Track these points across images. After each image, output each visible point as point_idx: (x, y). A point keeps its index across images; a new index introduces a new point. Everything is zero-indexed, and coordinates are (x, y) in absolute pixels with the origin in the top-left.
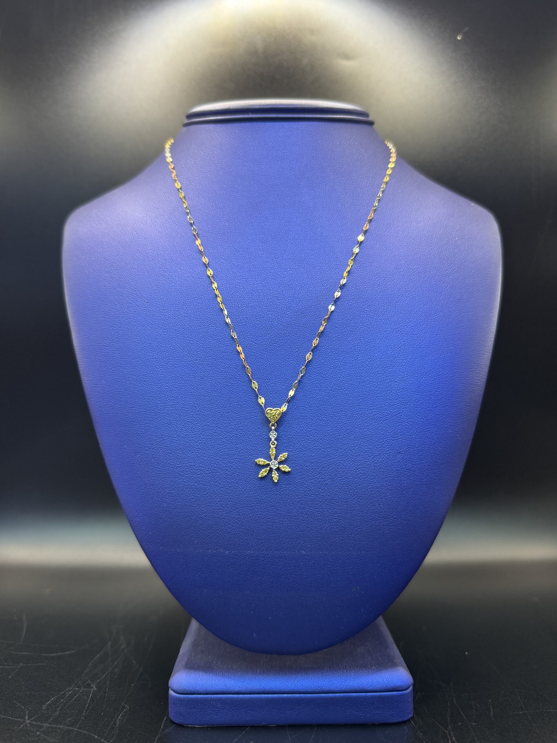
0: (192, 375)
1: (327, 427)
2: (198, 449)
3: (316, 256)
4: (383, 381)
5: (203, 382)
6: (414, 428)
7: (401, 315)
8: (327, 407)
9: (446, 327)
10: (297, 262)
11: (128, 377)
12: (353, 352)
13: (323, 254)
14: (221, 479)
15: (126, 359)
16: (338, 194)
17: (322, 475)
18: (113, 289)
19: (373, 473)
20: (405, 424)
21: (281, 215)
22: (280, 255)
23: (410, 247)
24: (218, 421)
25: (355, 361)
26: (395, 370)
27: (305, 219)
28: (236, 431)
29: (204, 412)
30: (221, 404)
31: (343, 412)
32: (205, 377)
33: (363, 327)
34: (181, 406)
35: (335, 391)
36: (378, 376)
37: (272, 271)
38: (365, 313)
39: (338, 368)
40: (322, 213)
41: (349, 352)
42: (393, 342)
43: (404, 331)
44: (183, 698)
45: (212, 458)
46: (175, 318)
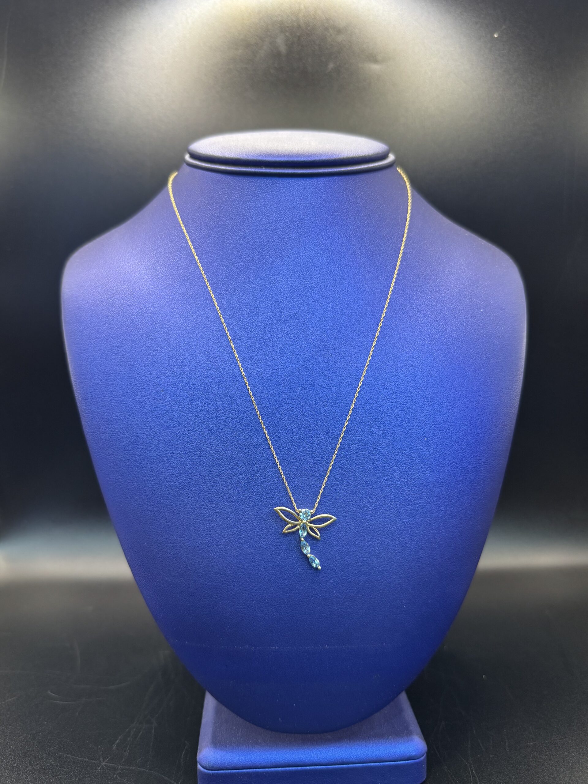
0: (211, 471)
1: (350, 524)
2: (220, 549)
3: (337, 336)
4: (406, 475)
5: (223, 477)
6: (436, 523)
7: (424, 403)
9: (469, 415)
10: (317, 344)
11: (145, 472)
12: (376, 444)
13: (344, 335)
15: (142, 453)
16: (359, 263)
17: (345, 573)
18: (124, 374)
19: (396, 569)
20: (428, 520)
22: (299, 335)
24: (239, 519)
25: (378, 454)
26: (418, 463)
27: (325, 293)
28: (259, 529)
29: (225, 509)
30: (242, 501)
31: (366, 507)
32: (225, 473)
33: (385, 416)
34: (201, 504)
35: (358, 486)
36: (401, 469)
37: (291, 354)
39: (361, 462)
40: (342, 286)
41: (372, 444)
42: (416, 432)
43: (427, 420)
44: (212, 774)
45: (235, 557)
46: (191, 408)
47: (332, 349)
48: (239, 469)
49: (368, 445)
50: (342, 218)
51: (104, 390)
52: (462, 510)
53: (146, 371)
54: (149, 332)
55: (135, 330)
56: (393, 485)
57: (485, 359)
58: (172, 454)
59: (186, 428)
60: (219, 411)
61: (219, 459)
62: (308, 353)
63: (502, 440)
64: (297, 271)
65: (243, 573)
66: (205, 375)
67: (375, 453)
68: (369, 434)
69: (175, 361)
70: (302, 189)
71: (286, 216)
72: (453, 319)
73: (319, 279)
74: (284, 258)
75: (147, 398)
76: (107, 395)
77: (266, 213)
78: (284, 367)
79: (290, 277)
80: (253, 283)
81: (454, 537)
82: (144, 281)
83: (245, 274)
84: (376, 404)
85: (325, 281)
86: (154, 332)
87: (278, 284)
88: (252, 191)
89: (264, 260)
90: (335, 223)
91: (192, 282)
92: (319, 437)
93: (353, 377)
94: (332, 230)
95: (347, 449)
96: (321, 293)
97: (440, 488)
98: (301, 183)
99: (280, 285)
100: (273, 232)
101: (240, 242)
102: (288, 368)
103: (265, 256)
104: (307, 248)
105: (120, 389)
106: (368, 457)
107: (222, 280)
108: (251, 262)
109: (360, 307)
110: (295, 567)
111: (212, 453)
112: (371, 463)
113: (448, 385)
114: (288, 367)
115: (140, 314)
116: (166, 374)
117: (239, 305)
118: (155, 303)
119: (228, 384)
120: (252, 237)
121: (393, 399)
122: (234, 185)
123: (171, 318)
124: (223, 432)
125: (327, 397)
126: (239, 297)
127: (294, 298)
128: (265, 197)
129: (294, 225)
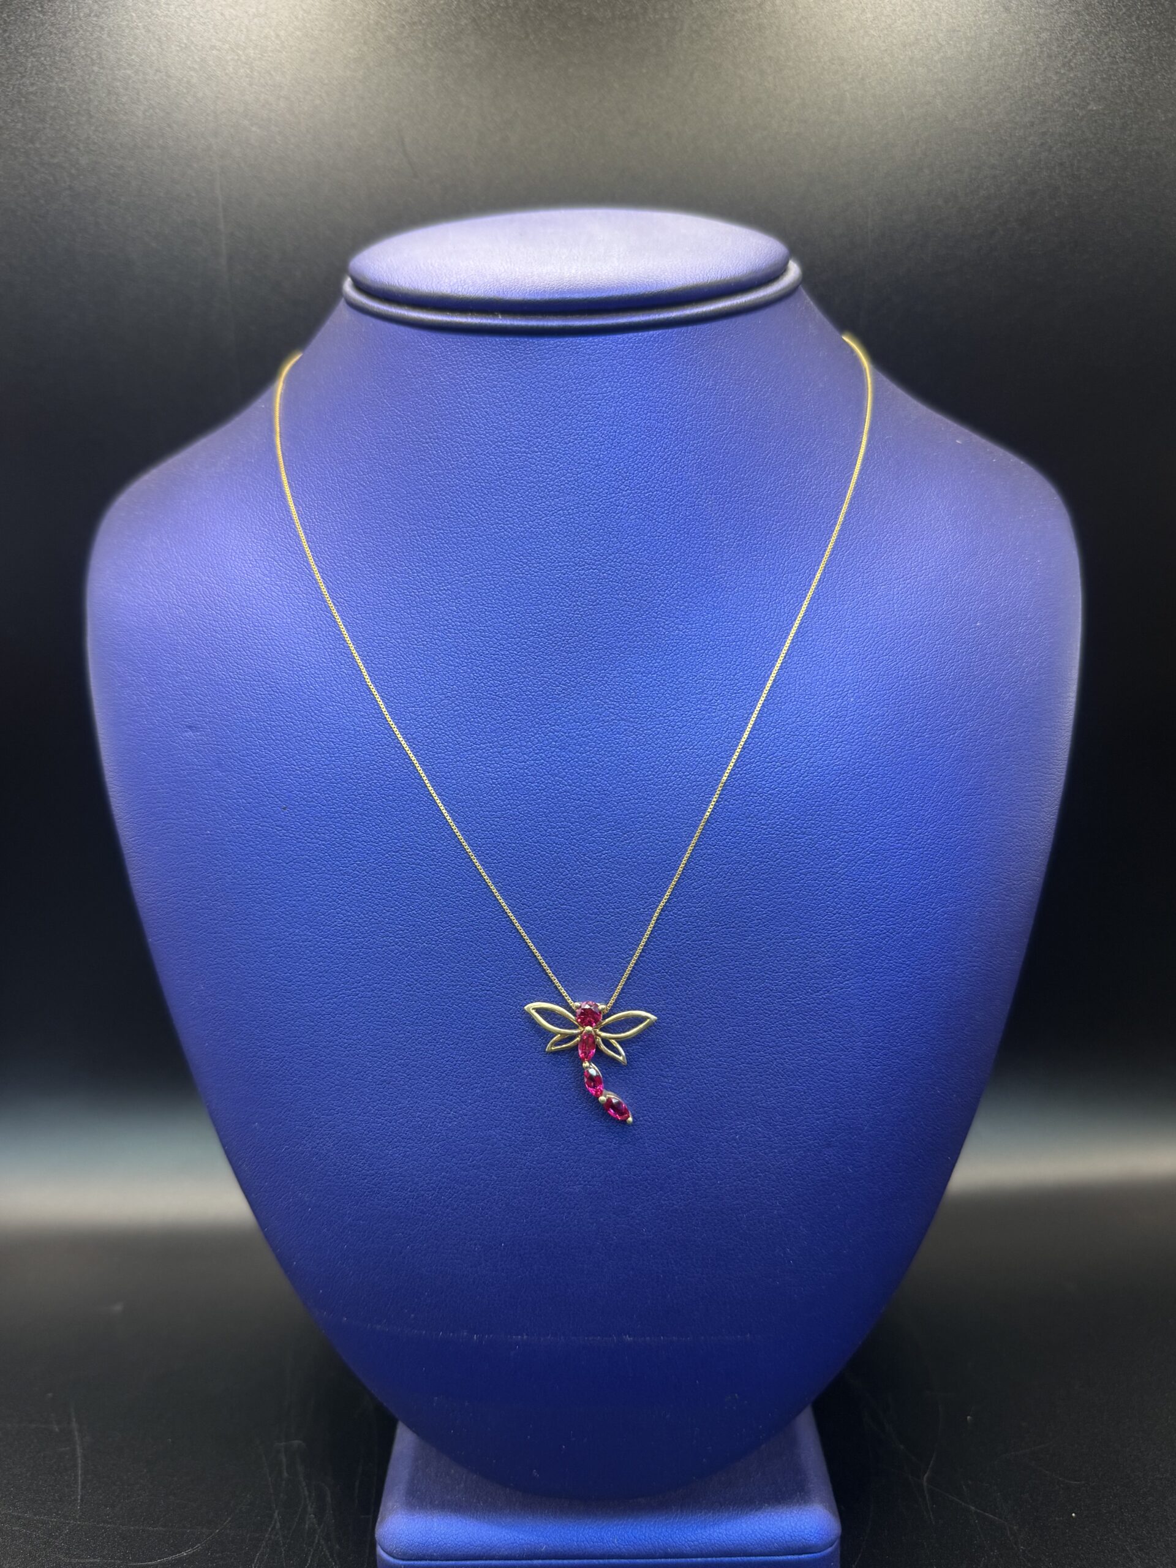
1: (678, 1092)
6: (862, 1092)
7: (843, 834)
10: (612, 706)
11: (252, 980)
14: (456, 1202)
18: (206, 771)
22: (575, 687)
31: (713, 1058)
33: (757, 863)
35: (696, 1012)
36: (789, 977)
42: (823, 899)
43: (848, 873)
44: (403, 1565)
48: (445, 975)
49: (719, 926)
50: (671, 424)
52: (920, 1064)
53: (252, 766)
55: (230, 675)
56: (770, 1011)
57: (982, 736)
58: (306, 943)
60: (404, 851)
61: (404, 953)
62: (594, 727)
63: (1013, 911)
65: (454, 1190)
67: (734, 943)
68: (722, 903)
69: (312, 743)
70: (583, 361)
71: (547, 422)
72: (913, 645)
73: (619, 562)
74: (543, 517)
75: (253, 822)
76: (175, 815)
77: (504, 417)
78: (541, 756)
79: (556, 558)
80: (478, 572)
81: (900, 1121)
82: (251, 565)
83: (460, 552)
84: (737, 838)
85: (633, 565)
86: (268, 681)
87: (530, 574)
88: (476, 368)
89: (500, 522)
90: (655, 436)
91: (349, 569)
92: (614, 909)
93: (688, 777)
94: (649, 452)
95: (674, 933)
96: (623, 594)
97: (872, 1019)
98: (580, 348)
99: (535, 576)
100: (519, 458)
101: (450, 482)
102: (549, 758)
103: (504, 512)
104: (594, 494)
105: (199, 804)
106: (718, 951)
107: (411, 565)
108: (474, 526)
109: (707, 622)
111: (389, 942)
112: (725, 963)
113: (897, 794)
114: (549, 756)
115: (240, 640)
116: (294, 771)
117: (447, 620)
118: (271, 615)
119: (422, 794)
120: (474, 471)
121: (774, 825)
122: (437, 353)
123: (305, 650)
124: (412, 897)
125: (633, 822)
126: (447, 604)
127: (565, 606)
128: (503, 381)
129: (566, 443)
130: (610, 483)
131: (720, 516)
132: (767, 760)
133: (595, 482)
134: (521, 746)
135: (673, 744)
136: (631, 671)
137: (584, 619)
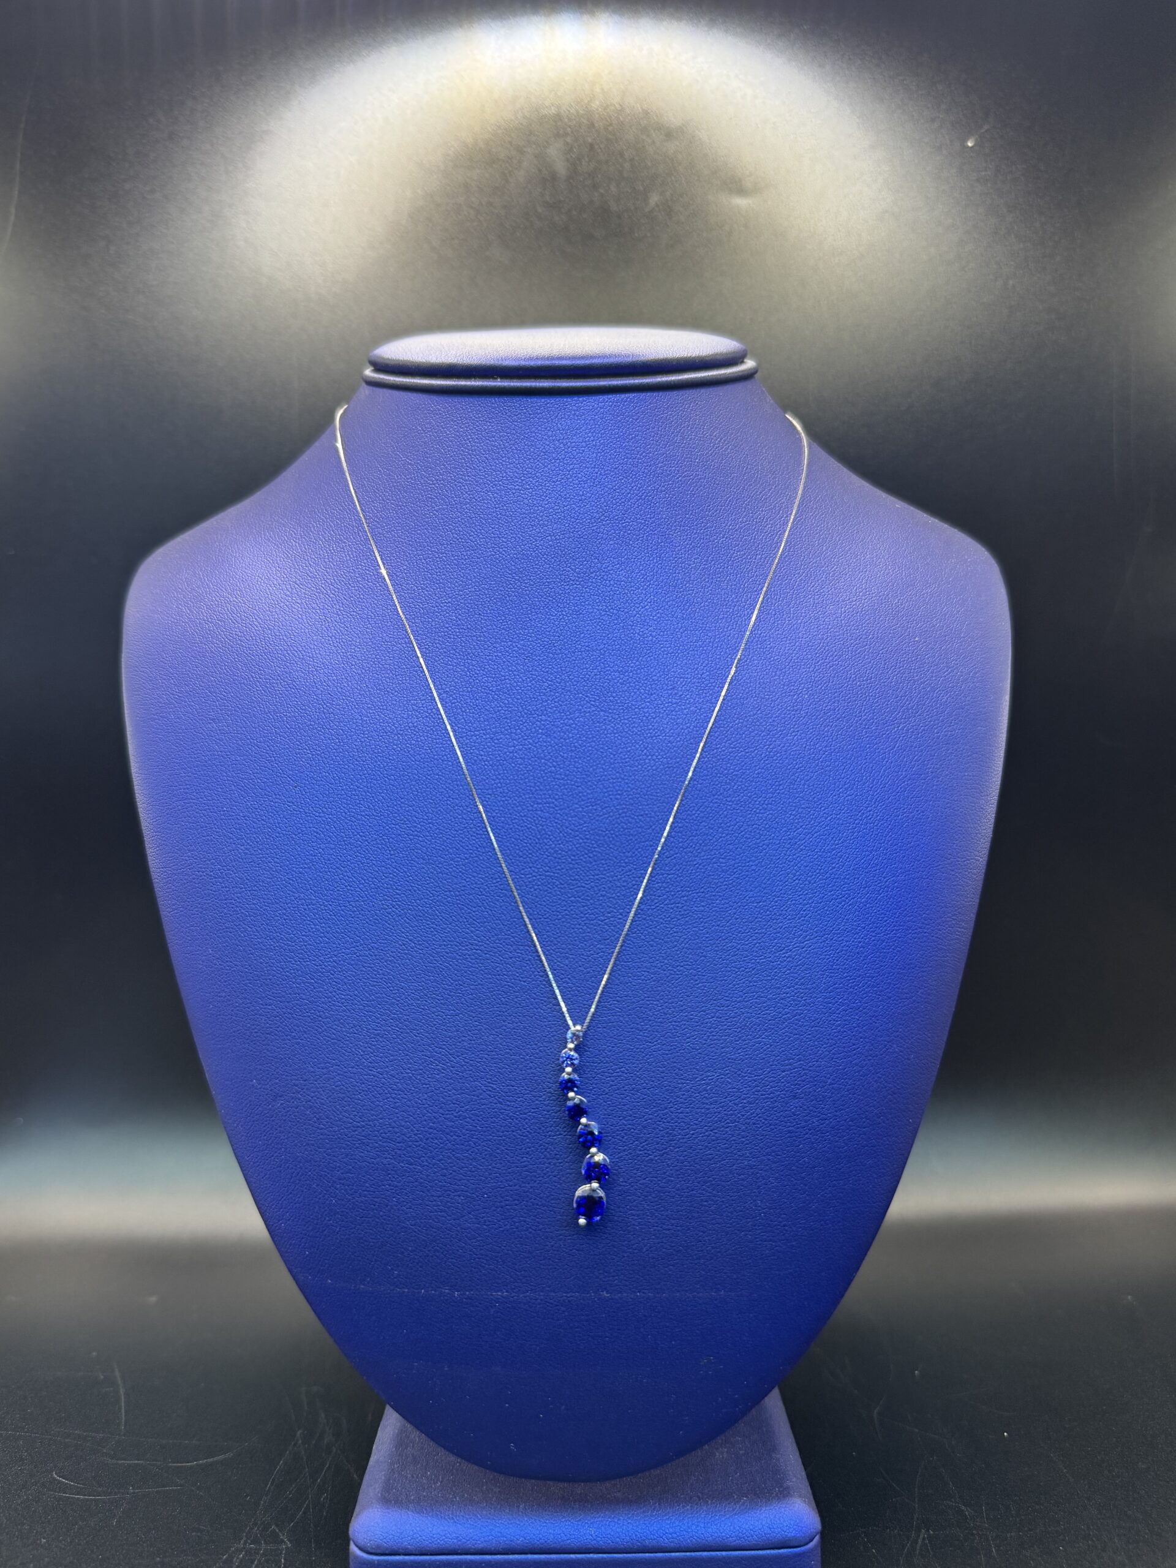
0: (384, 938)
1: (652, 1045)
2: (396, 1092)
3: (631, 685)
4: (764, 949)
5: (406, 951)
6: (824, 1046)
7: (800, 810)
8: (652, 1002)
9: (890, 834)
10: (593, 699)
11: (258, 941)
12: (705, 889)
13: (646, 682)
14: (441, 1152)
15: (254, 904)
16: (676, 550)
17: (641, 1143)
18: (226, 756)
19: (743, 1138)
20: (807, 1038)
21: (563, 598)
22: (560, 683)
23: (820, 662)
25: (708, 907)
26: (787, 926)
27: (610, 605)
28: (473, 1053)
29: (408, 1014)
30: (442, 998)
31: (685, 1013)
33: (724, 835)
34: (362, 1002)
35: (669, 970)
36: (754, 938)
37: (543, 718)
38: (729, 807)
39: (674, 923)
40: (644, 592)
41: (696, 888)
42: (784, 867)
43: (806, 843)
44: (376, 1562)
45: (425, 1108)
46: (349, 818)
47: (622, 709)
49: (689, 891)
50: (645, 469)
51: (188, 786)
53: (267, 751)
54: (278, 679)
55: (252, 676)
56: (737, 968)
57: (924, 730)
58: (310, 907)
59: (339, 857)
60: (403, 824)
61: (400, 916)
62: (576, 717)
64: (559, 565)
65: (440, 1140)
66: (379, 757)
67: (703, 906)
69: (323, 731)
70: (569, 416)
71: (538, 464)
72: (859, 653)
73: (600, 579)
74: (534, 542)
75: (267, 799)
76: (194, 796)
77: (501, 461)
78: (529, 742)
79: (545, 576)
80: (476, 587)
82: (275, 588)
83: (460, 571)
84: (706, 813)
85: (612, 582)
86: (286, 680)
87: (521, 588)
88: (478, 422)
89: (495, 546)
90: (631, 478)
91: (361, 588)
92: (593, 875)
93: (661, 760)
94: (626, 491)
95: (648, 898)
96: (602, 606)
97: (831, 977)
98: (567, 405)
99: (526, 591)
101: (452, 515)
102: (536, 743)
103: (499, 538)
104: (578, 523)
105: (218, 785)
106: (688, 913)
107: (416, 583)
108: (473, 550)
109: (677, 630)
110: (543, 1130)
111: (386, 905)
112: (695, 925)
113: (848, 776)
114: (536, 741)
115: (262, 647)
116: (305, 755)
117: (447, 628)
118: (291, 626)
119: (421, 774)
120: (475, 506)
121: (739, 802)
122: (444, 412)
123: (320, 654)
124: (410, 865)
125: (611, 799)
126: (447, 615)
127: (552, 615)
128: (501, 432)
129: (554, 482)
130: (592, 515)
131: (687, 544)
132: (732, 746)
133: (580, 513)
134: (511, 733)
135: (647, 732)
136: (610, 670)
137: (568, 627)
